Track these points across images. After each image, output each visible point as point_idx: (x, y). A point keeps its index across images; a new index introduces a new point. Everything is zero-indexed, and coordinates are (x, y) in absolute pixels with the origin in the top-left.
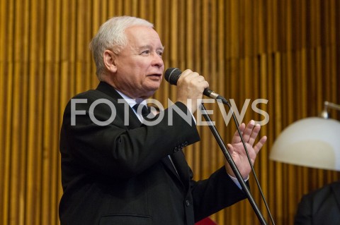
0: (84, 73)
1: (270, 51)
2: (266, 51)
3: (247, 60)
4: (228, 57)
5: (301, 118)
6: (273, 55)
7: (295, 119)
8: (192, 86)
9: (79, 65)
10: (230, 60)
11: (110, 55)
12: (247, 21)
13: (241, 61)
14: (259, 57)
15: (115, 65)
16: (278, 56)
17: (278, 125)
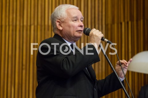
0: (41, 30)
1: (126, 21)
2: (124, 21)
3: (116, 25)
4: (107, 23)
5: (141, 51)
6: (128, 23)
7: (138, 52)
8: (96, 36)
9: (39, 27)
10: (108, 25)
11: (59, 22)
12: (116, 7)
13: (113, 25)
14: (121, 24)
15: (61, 27)
16: (130, 23)
17: (130, 54)
